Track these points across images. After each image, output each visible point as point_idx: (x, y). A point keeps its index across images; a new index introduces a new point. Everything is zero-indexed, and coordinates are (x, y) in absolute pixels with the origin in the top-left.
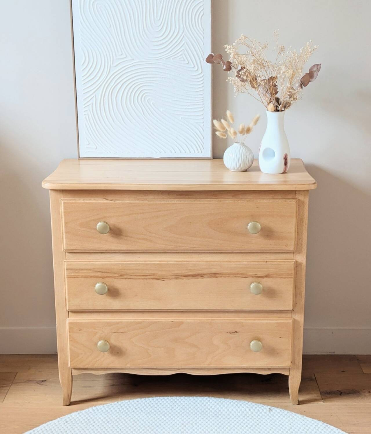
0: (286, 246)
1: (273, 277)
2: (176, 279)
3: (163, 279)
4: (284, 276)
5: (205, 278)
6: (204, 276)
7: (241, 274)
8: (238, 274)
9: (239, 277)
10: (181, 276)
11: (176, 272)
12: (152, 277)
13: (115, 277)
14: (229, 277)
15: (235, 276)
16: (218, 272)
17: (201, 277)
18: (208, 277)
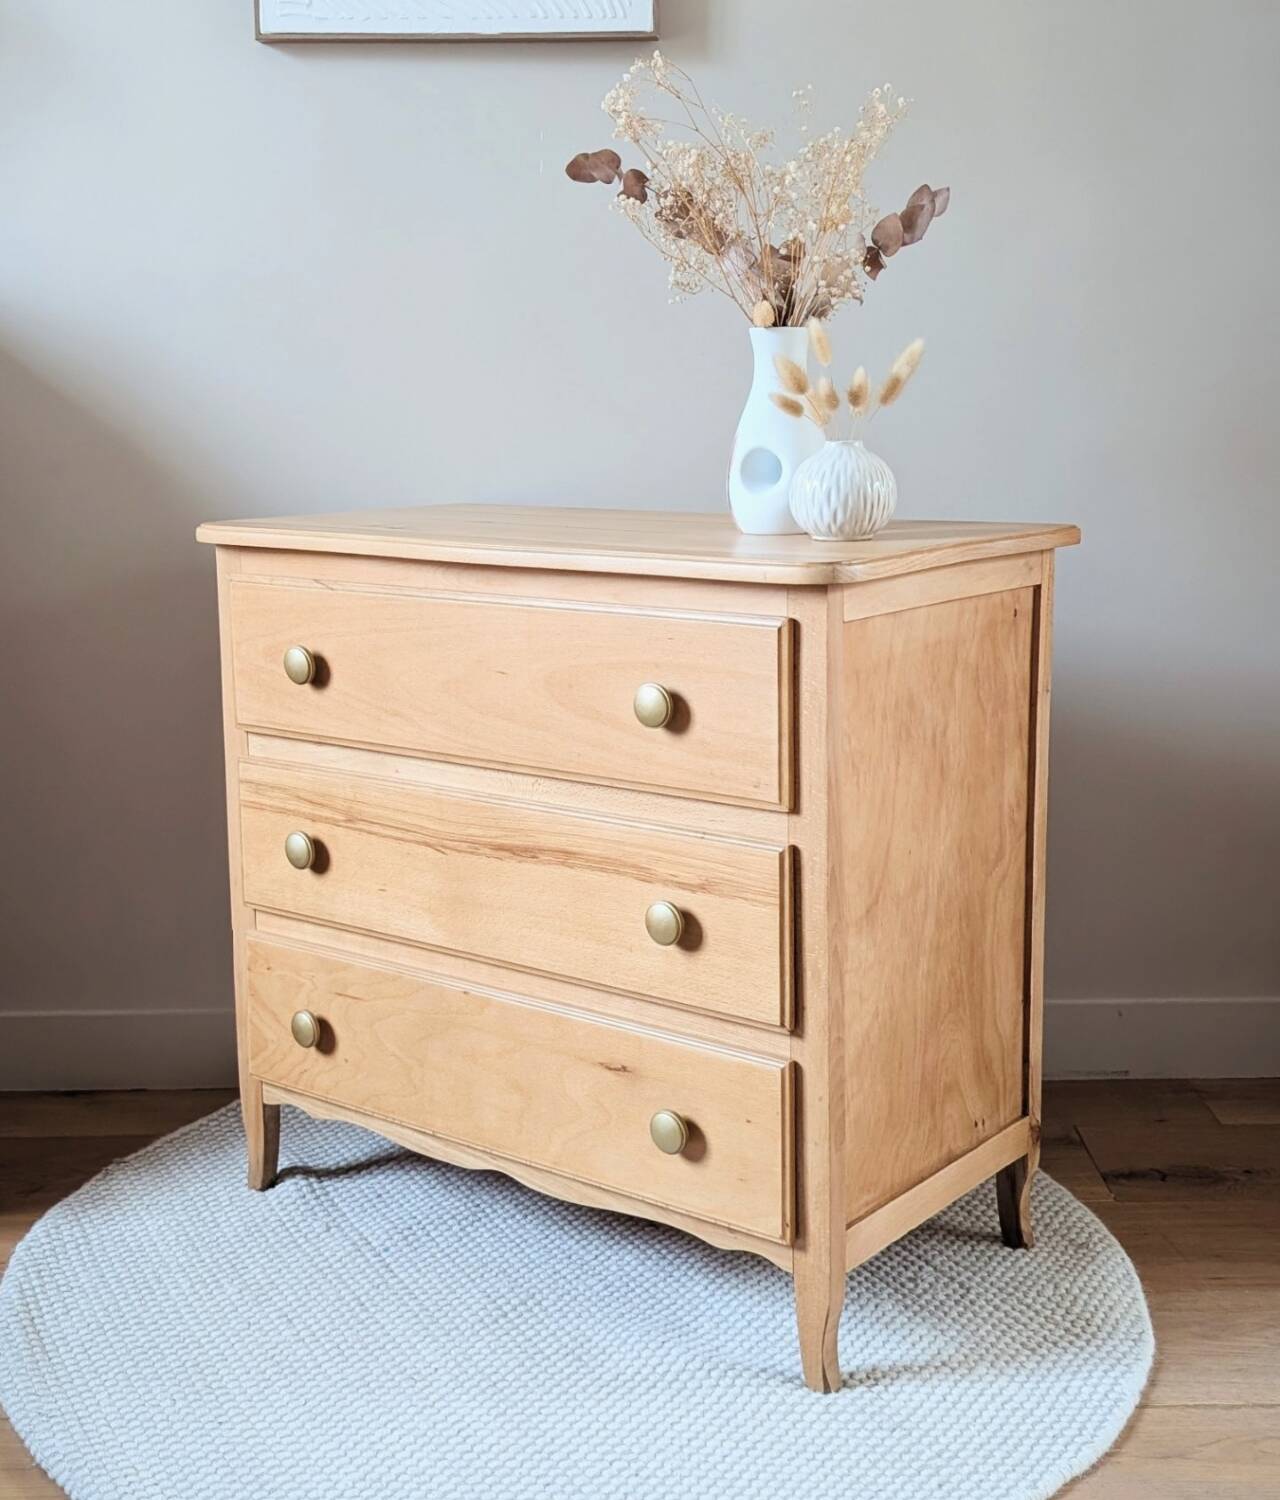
0: (756, 787)
1: (722, 895)
2: (472, 853)
3: (442, 846)
4: (750, 896)
5: (543, 863)
6: (542, 857)
7: (634, 866)
8: (625, 865)
9: (625, 874)
10: (485, 845)
11: (471, 831)
12: (419, 837)
13: (335, 820)
14: (602, 870)
15: (618, 873)
16: (574, 849)
17: (533, 857)
18: (549, 863)
